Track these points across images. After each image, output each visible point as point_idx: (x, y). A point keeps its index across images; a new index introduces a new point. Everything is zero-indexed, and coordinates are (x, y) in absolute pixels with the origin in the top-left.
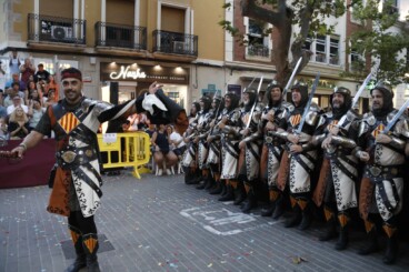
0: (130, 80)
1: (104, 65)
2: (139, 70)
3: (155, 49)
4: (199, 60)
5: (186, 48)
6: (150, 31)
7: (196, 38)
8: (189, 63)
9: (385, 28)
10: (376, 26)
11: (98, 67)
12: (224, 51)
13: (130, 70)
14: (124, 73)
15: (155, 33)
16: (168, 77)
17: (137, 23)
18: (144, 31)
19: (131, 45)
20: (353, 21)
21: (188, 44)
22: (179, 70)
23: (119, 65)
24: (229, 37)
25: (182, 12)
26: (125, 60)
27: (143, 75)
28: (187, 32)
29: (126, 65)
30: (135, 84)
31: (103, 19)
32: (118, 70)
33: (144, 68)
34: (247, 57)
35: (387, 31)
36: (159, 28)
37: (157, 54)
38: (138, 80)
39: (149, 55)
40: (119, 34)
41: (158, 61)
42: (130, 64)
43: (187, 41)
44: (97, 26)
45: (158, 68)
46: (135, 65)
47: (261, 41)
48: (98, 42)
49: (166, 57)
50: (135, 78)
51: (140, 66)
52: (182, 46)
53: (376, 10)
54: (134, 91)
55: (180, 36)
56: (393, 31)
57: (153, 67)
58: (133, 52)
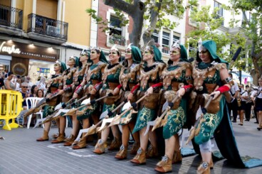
0: (6, 54)
2: (14, 46)
3: (29, 30)
4: (67, 44)
5: (57, 32)
6: (26, 14)
7: (66, 25)
8: (59, 45)
9: (214, 28)
10: (207, 28)
12: (90, 38)
13: (5, 45)
15: (31, 15)
16: (41, 55)
17: (14, 5)
18: (21, 13)
19: (8, 24)
20: (190, 24)
21: (59, 29)
22: (50, 50)
24: (94, 26)
25: (56, 1)
27: (18, 51)
28: (59, 18)
29: (2, 41)
30: (10, 58)
33: (18, 45)
34: (108, 45)
35: (215, 31)
36: (34, 12)
37: (32, 35)
38: (13, 55)
39: (24, 34)
41: (32, 40)
42: (6, 41)
43: (59, 26)
45: (32, 46)
46: (10, 42)
47: (120, 33)
49: (39, 37)
50: (9, 53)
51: (15, 43)
52: (54, 30)
53: (206, 15)
54: (9, 64)
55: (53, 22)
56: (219, 32)
57: (27, 44)
58: (10, 30)
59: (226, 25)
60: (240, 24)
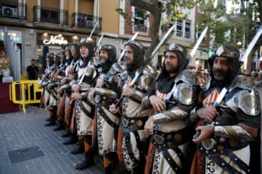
0: (57, 45)
1: (39, 35)
2: (63, 39)
3: (73, 25)
4: (102, 33)
6: (70, 13)
7: (100, 19)
8: (96, 35)
10: (213, 16)
11: (35, 36)
12: (119, 28)
13: (57, 38)
14: (53, 40)
15: (74, 15)
17: (62, 7)
18: (66, 13)
19: (58, 22)
20: (199, 12)
21: (96, 24)
23: (50, 35)
24: (122, 19)
25: (92, 1)
26: (53, 32)
27: (65, 42)
28: (95, 15)
29: (54, 35)
30: (61, 48)
31: (39, 4)
32: (49, 38)
33: (66, 38)
34: (133, 32)
36: (76, 11)
37: (75, 29)
39: (70, 29)
40: (50, 15)
41: (76, 33)
42: (57, 35)
43: (95, 20)
44: (35, 8)
45: (75, 37)
46: (60, 35)
47: (142, 22)
48: (35, 19)
49: (81, 30)
50: (60, 44)
51: (63, 36)
52: (92, 23)
55: (91, 18)
57: (72, 36)
58: (60, 27)
59: (228, 12)
60: (239, 12)
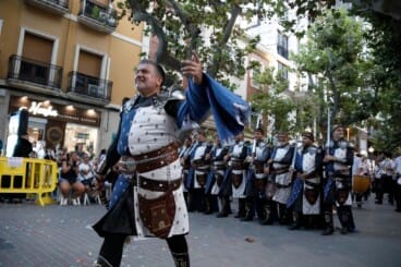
0: (41, 116)
1: (14, 99)
2: (51, 107)
3: (69, 89)
4: (111, 105)
5: (100, 92)
6: (66, 71)
7: (110, 84)
8: (101, 107)
9: (278, 92)
10: (272, 92)
11: (7, 100)
13: (41, 107)
14: (35, 109)
15: (71, 74)
16: (80, 118)
17: (54, 61)
18: (60, 71)
19: (45, 82)
20: (253, 86)
21: (102, 89)
22: (91, 112)
23: (31, 100)
25: (99, 58)
26: (37, 97)
27: (55, 113)
28: (103, 77)
29: (38, 102)
30: (45, 121)
31: (19, 53)
32: (29, 105)
33: (56, 107)
35: (280, 95)
36: (75, 70)
37: (71, 95)
38: (50, 118)
39: (62, 94)
40: (34, 70)
41: (71, 101)
42: (42, 101)
43: (102, 85)
44: (12, 58)
45: (70, 108)
46: (47, 102)
48: (10, 75)
49: (79, 98)
50: (46, 115)
51: (52, 104)
52: (97, 89)
53: (270, 77)
54: (43, 128)
55: (95, 80)
56: (284, 96)
57: (65, 106)
58: (47, 90)
